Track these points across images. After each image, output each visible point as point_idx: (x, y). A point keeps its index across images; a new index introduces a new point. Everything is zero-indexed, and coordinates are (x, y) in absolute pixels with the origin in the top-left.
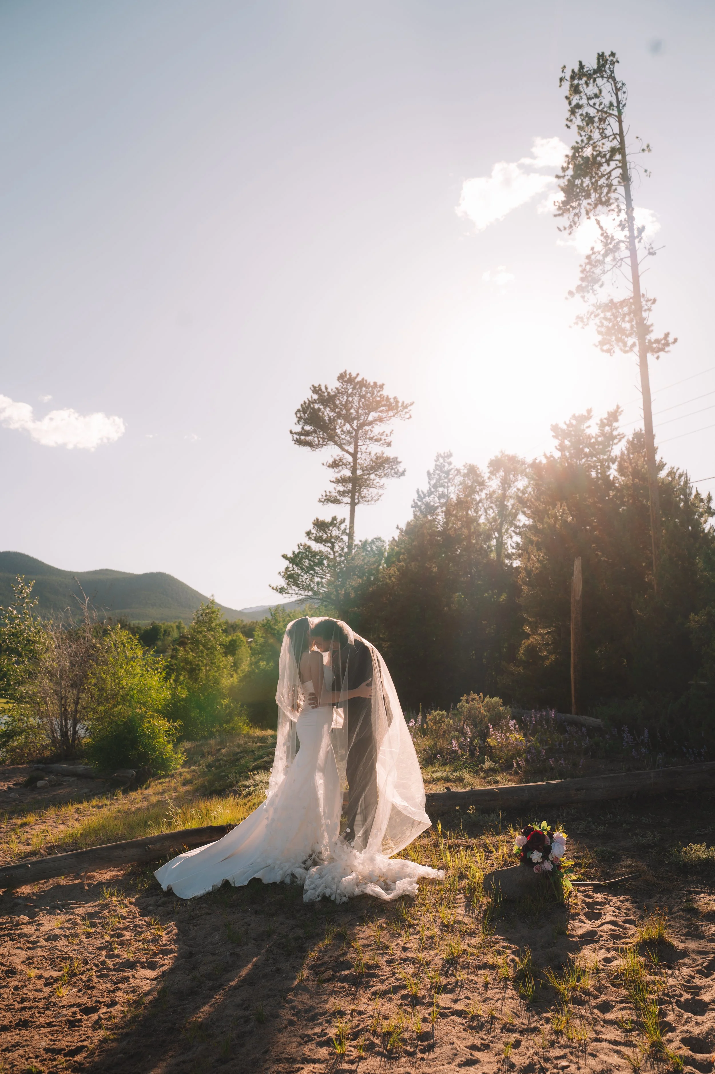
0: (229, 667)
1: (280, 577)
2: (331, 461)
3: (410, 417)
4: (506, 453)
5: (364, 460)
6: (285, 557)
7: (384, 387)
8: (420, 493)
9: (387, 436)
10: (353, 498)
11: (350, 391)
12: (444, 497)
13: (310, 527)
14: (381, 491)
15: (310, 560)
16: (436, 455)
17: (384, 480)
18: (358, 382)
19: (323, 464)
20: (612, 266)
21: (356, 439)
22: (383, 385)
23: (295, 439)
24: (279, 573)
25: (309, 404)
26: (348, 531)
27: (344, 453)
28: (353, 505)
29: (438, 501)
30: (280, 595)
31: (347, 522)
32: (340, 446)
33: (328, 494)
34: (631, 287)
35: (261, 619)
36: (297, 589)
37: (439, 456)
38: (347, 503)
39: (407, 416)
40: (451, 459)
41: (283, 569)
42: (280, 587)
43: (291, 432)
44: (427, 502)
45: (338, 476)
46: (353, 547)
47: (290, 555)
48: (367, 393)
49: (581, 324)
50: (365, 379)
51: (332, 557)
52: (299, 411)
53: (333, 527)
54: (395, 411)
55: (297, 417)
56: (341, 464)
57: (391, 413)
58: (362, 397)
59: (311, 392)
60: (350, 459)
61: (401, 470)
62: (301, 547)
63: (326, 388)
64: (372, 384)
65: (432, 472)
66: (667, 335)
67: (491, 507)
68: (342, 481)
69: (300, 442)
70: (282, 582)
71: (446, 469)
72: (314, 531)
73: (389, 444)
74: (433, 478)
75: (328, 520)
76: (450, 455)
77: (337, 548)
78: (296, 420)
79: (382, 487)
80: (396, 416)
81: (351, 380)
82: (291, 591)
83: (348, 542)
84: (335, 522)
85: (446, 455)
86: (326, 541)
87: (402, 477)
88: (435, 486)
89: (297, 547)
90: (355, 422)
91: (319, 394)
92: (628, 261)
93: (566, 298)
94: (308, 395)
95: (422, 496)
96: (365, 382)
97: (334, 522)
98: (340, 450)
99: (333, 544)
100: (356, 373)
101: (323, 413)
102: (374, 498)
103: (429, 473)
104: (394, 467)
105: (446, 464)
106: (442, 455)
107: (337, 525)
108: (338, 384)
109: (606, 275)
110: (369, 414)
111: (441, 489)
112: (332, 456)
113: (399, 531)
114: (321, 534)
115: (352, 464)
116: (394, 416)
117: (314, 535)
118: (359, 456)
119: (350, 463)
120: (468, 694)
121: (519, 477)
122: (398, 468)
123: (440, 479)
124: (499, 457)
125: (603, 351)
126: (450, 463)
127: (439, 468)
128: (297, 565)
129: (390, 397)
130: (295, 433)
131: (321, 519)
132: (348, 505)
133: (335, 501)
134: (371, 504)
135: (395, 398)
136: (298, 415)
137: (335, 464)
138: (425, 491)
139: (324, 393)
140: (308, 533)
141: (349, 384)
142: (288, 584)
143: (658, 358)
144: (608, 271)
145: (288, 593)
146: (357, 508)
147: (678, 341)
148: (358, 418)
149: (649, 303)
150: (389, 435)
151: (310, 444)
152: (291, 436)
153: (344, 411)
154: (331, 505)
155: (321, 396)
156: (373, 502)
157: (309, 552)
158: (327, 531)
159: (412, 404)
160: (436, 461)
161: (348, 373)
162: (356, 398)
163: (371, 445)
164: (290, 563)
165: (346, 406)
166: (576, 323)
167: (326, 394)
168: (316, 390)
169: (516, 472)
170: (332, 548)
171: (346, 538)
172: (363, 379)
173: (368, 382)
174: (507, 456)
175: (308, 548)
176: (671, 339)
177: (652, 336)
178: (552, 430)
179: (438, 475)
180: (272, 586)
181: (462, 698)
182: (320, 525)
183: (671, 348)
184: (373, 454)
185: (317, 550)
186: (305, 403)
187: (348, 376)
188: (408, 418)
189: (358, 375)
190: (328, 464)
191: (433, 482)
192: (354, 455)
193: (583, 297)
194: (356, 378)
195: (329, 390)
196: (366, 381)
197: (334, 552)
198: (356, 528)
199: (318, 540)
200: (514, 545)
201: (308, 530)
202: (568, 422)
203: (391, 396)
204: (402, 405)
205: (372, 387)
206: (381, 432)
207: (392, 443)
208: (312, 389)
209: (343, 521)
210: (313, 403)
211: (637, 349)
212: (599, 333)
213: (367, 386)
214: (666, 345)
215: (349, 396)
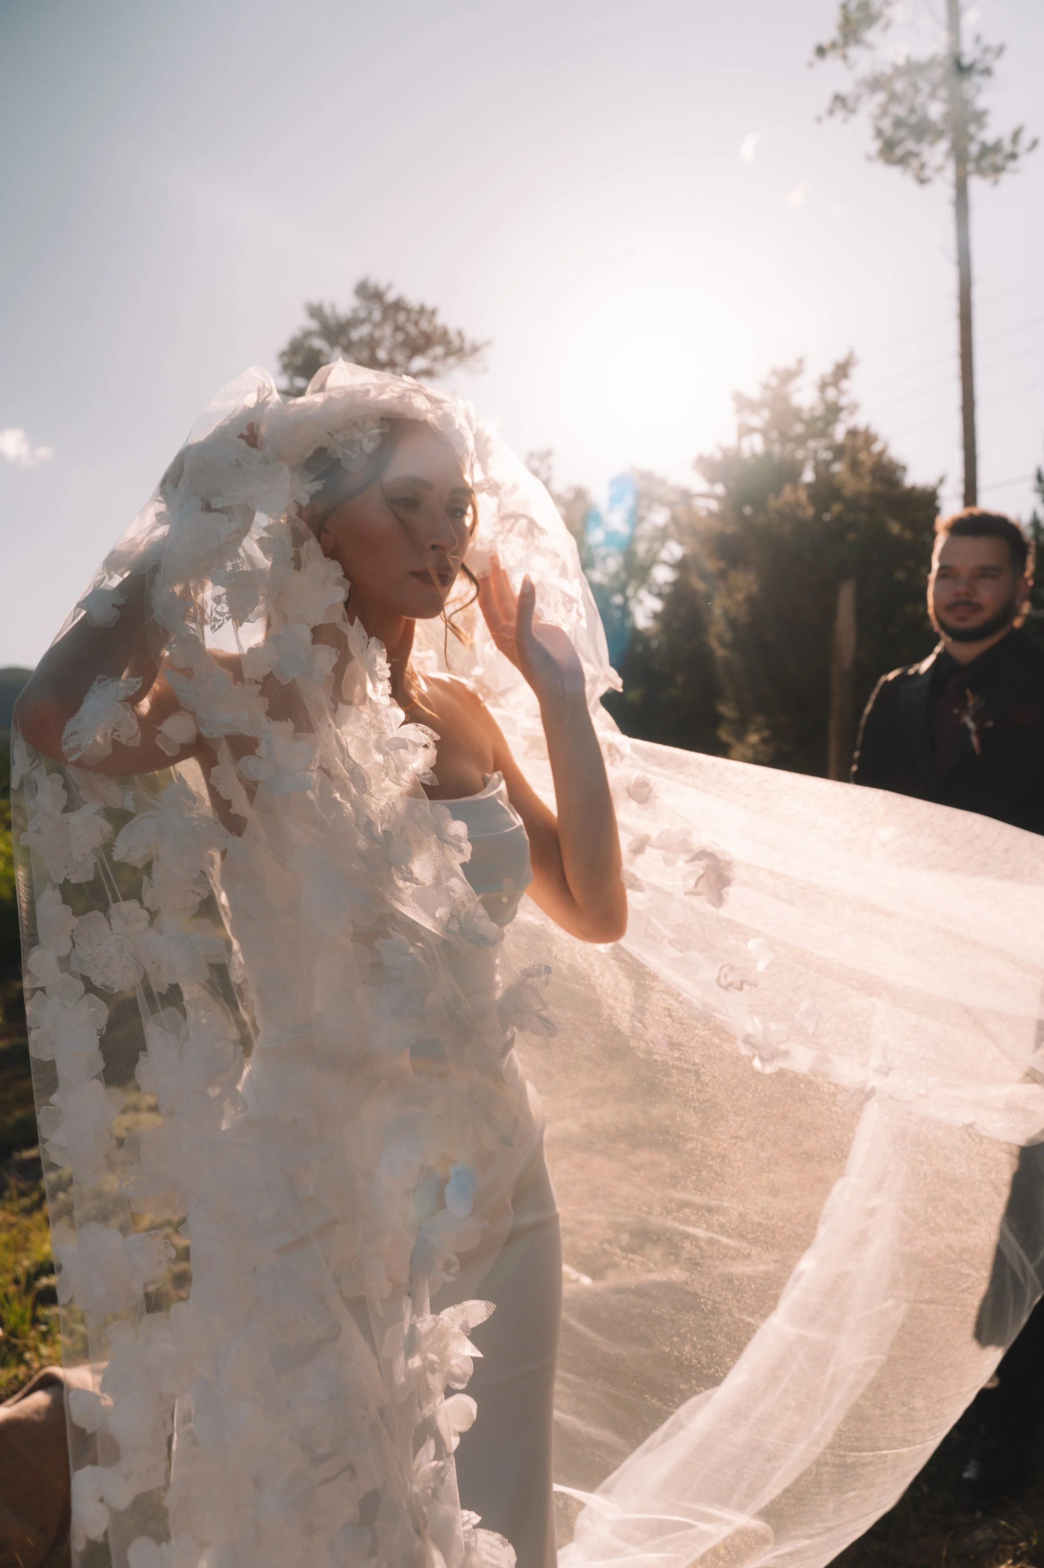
11: (377, 317)
18: (391, 302)
22: (437, 309)
25: (303, 340)
48: (407, 321)
49: (840, 114)
50: (403, 297)
52: (284, 352)
54: (459, 357)
55: (281, 363)
57: (451, 361)
59: (306, 316)
63: (333, 309)
64: (416, 307)
66: (1016, 136)
67: (612, 555)
78: (279, 368)
80: (461, 366)
81: (377, 296)
91: (320, 321)
93: (810, 64)
94: (302, 322)
96: (403, 303)
100: (387, 285)
105: (544, 467)
106: (538, 452)
109: (892, 6)
110: (413, 360)
116: (457, 365)
121: (656, 508)
126: (551, 469)
129: (449, 330)
135: (458, 332)
136: (284, 360)
139: (330, 318)
141: (375, 305)
143: (995, 184)
149: (990, 56)
155: (323, 324)
159: (489, 344)
161: (372, 283)
166: (831, 113)
167: (333, 321)
168: (315, 312)
169: (651, 500)
172: (399, 297)
173: (409, 303)
176: (1025, 140)
177: (989, 135)
178: (732, 400)
183: (1025, 161)
186: (295, 338)
187: (372, 289)
189: (390, 286)
193: (845, 58)
195: (338, 312)
196: (405, 301)
200: (651, 615)
202: (764, 383)
203: (452, 329)
204: (471, 346)
208: (309, 310)
210: (310, 336)
211: (950, 172)
212: (879, 133)
213: (408, 311)
214: (1013, 156)
215: (376, 325)
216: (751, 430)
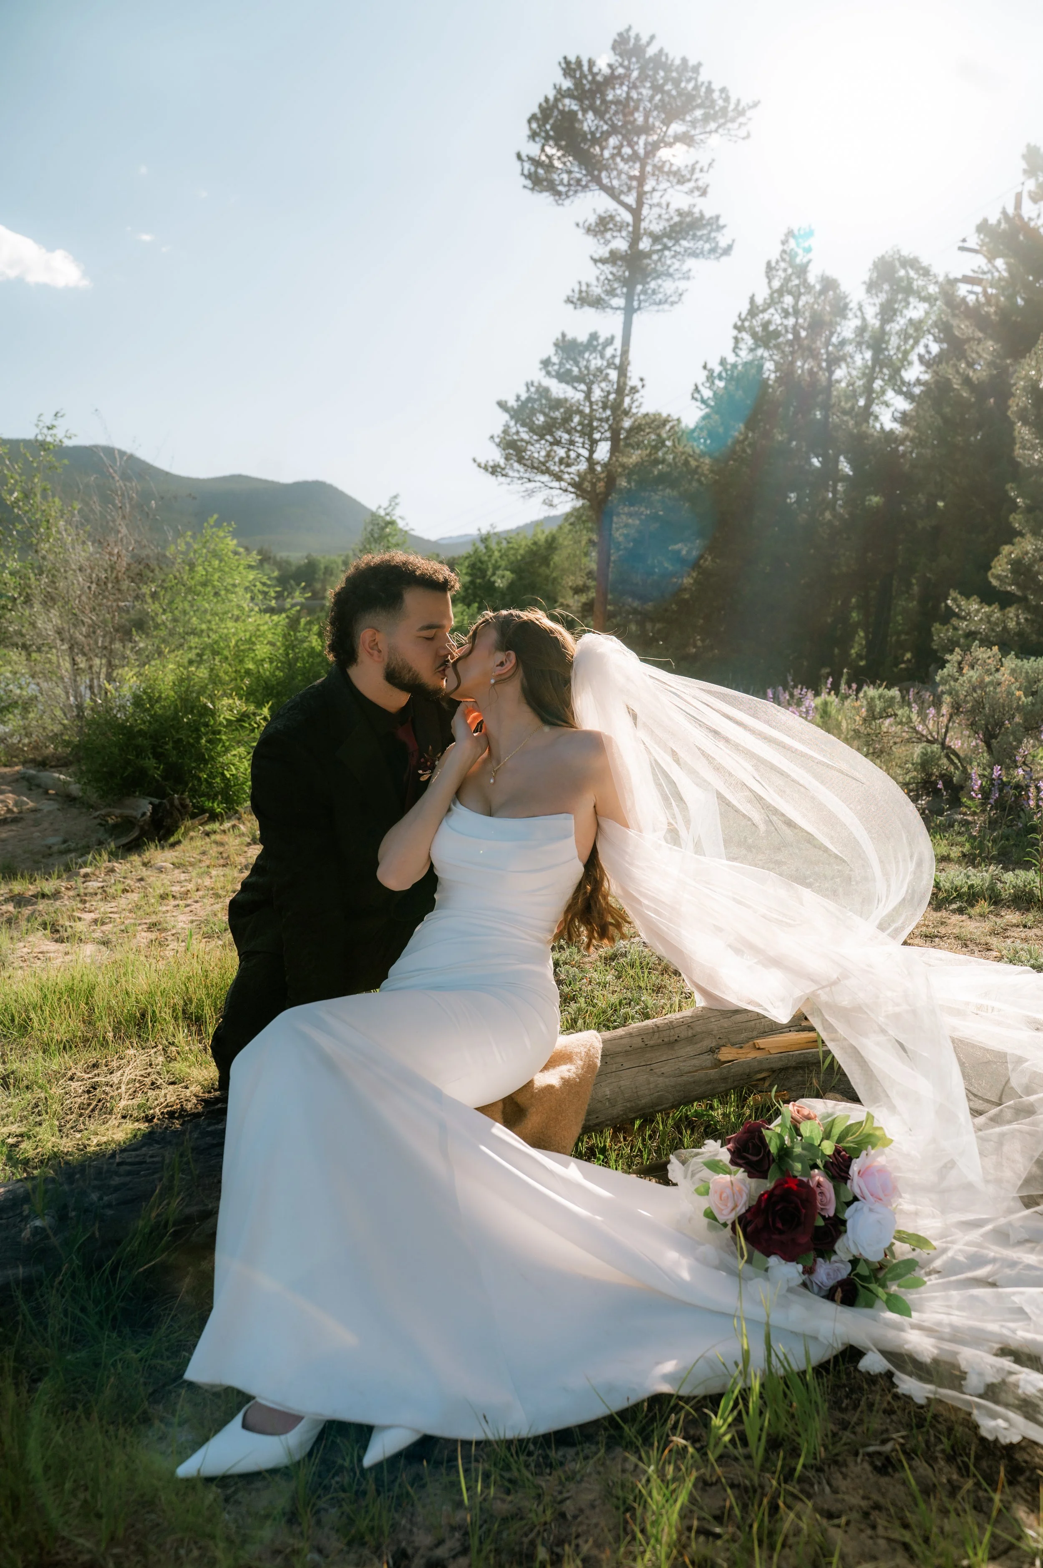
1: (493, 447)
2: (592, 219)
3: (748, 136)
5: (652, 221)
6: (502, 405)
8: (753, 303)
9: (701, 170)
10: (629, 297)
13: (549, 351)
14: (682, 285)
15: (546, 415)
16: (786, 231)
17: (691, 263)
18: (651, 59)
19: (578, 225)
21: (641, 179)
22: (700, 64)
23: (526, 172)
24: (492, 437)
26: (617, 361)
27: (616, 205)
28: (629, 311)
29: (781, 321)
30: (493, 478)
31: (618, 343)
32: (611, 193)
33: (584, 288)
36: (521, 469)
37: (790, 234)
38: (617, 309)
39: (743, 133)
40: (811, 242)
41: (498, 431)
42: (491, 463)
43: (519, 156)
45: (604, 250)
46: (627, 392)
47: (512, 403)
50: (666, 51)
51: (587, 410)
53: (592, 352)
54: (722, 121)
56: (610, 226)
57: (712, 125)
58: (657, 88)
59: (561, 72)
60: (628, 217)
61: (723, 242)
62: (533, 389)
64: (678, 62)
65: (773, 264)
68: (614, 258)
69: (534, 183)
70: (496, 456)
71: (799, 260)
72: (555, 360)
73: (704, 192)
74: (775, 277)
75: (583, 338)
76: (809, 235)
77: (597, 394)
79: (686, 277)
80: (721, 131)
81: (638, 51)
82: (510, 472)
83: (618, 382)
84: (595, 343)
85: (802, 232)
86: (578, 379)
87: (724, 259)
88: (781, 292)
89: (525, 389)
90: (642, 139)
91: (575, 78)
95: (756, 309)
96: (663, 59)
97: (593, 343)
98: (609, 199)
99: (590, 385)
100: (650, 34)
101: (581, 122)
102: (671, 299)
103: (768, 266)
104: (712, 235)
107: (599, 348)
112: (594, 212)
113: (706, 373)
114: (568, 366)
115: (630, 229)
116: (716, 131)
117: (556, 367)
118: (645, 211)
119: (627, 226)
122: (719, 238)
123: (788, 279)
124: (890, 258)
127: (787, 255)
128: (523, 424)
129: (714, 86)
130: (528, 160)
131: (569, 335)
132: (619, 312)
133: (597, 303)
134: (664, 311)
135: (723, 90)
137: (601, 227)
138: (762, 300)
139: (586, 76)
140: (546, 363)
142: (507, 459)
145: (506, 475)
146: (635, 317)
148: (646, 130)
150: (705, 169)
151: (552, 188)
152: (518, 164)
153: (621, 118)
154: (589, 311)
155: (579, 82)
156: (667, 306)
157: (546, 398)
158: (580, 360)
159: (756, 105)
160: (784, 244)
161: (632, 34)
162: (645, 93)
163: (669, 191)
164: (512, 417)
165: (625, 106)
167: (590, 78)
168: (570, 68)
170: (588, 394)
171: (613, 375)
172: (661, 51)
173: (671, 57)
174: (902, 255)
175: (544, 392)
179: (785, 270)
180: (479, 460)
181: (948, 657)
182: (569, 349)
184: (673, 207)
185: (561, 396)
187: (632, 41)
188: (744, 138)
189: (652, 38)
190: (586, 225)
191: (776, 284)
192: (636, 212)
196: (667, 55)
197: (591, 401)
198: (632, 356)
199: (564, 377)
201: (545, 357)
204: (736, 109)
206: (691, 162)
207: (709, 190)
208: (564, 65)
209: (610, 341)
213: (667, 67)
215: (632, 86)
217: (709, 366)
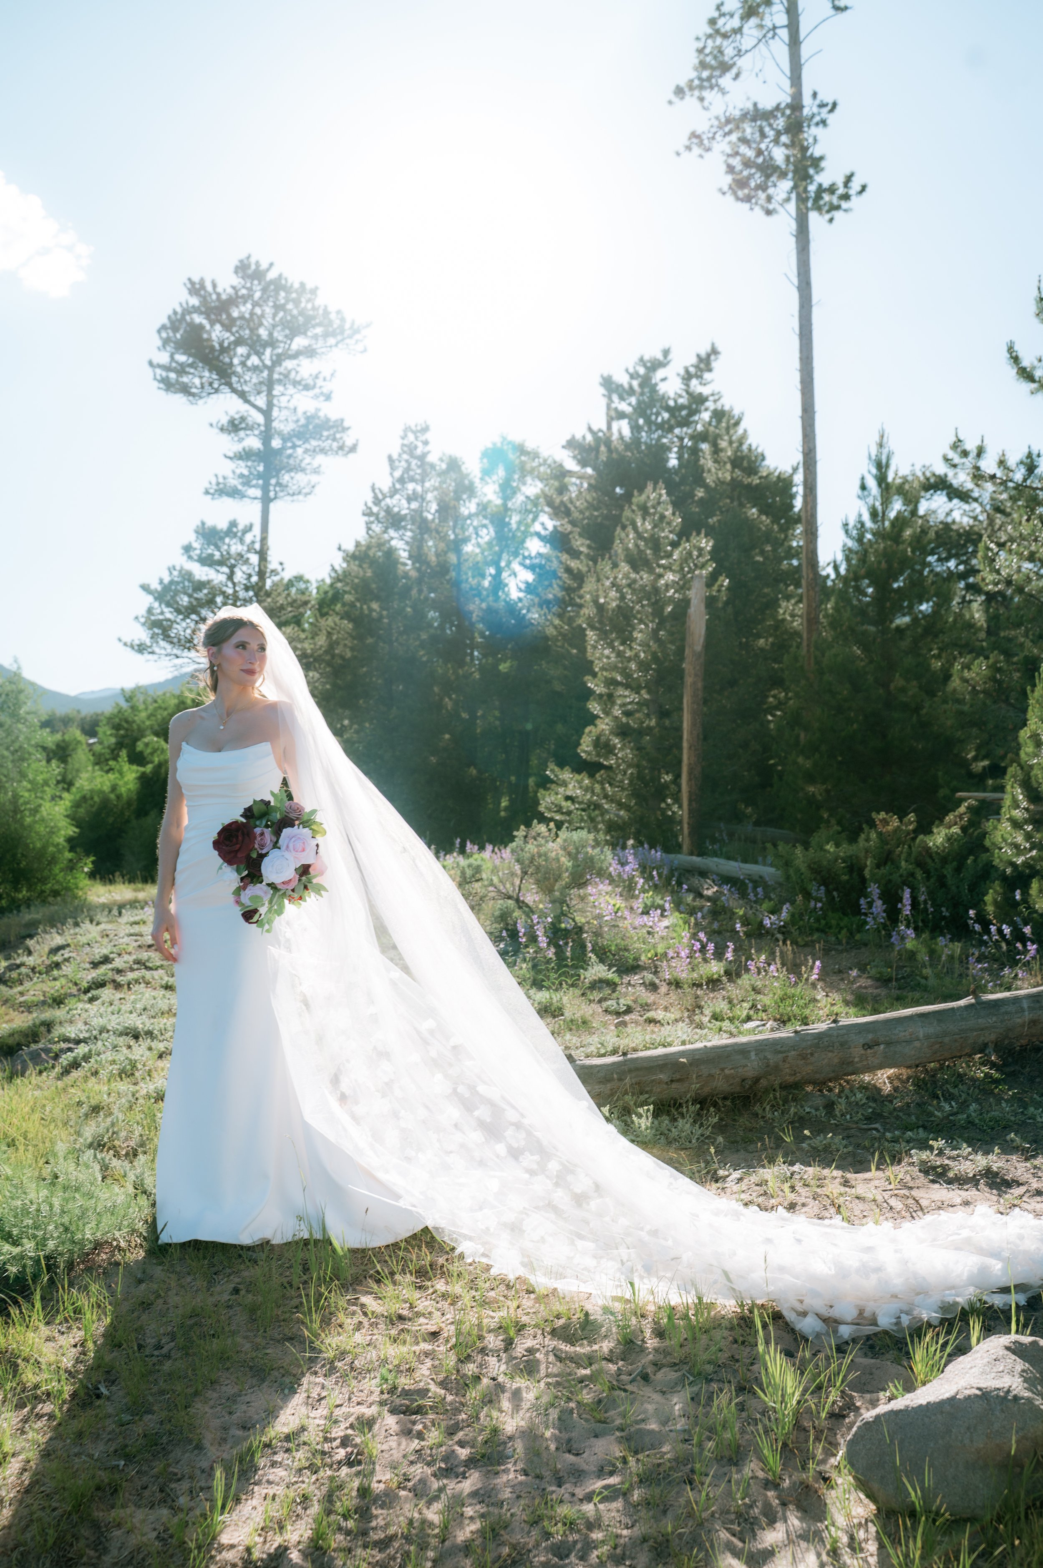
0: (53, 782)
1: (138, 626)
2: (225, 420)
3: (365, 350)
4: (510, 438)
5: (283, 422)
6: (145, 588)
7: (319, 292)
8: (377, 491)
9: (325, 379)
10: (265, 489)
11: (257, 295)
12: (416, 499)
13: (190, 537)
14: (314, 478)
15: (190, 596)
16: (404, 427)
17: (320, 459)
18: (271, 282)
19: (211, 425)
20: (756, 41)
21: (270, 384)
22: (317, 288)
23: (158, 377)
24: (137, 618)
25: (183, 315)
26: (257, 546)
27: (247, 407)
28: (266, 501)
29: (406, 505)
30: (139, 656)
31: (257, 531)
32: (242, 395)
33: (221, 480)
34: (786, 84)
35: (108, 709)
36: (168, 647)
37: (407, 429)
38: (255, 498)
39: (360, 347)
40: (428, 436)
41: (142, 611)
42: (138, 642)
43: (151, 364)
44: (388, 507)
45: (238, 447)
46: (268, 574)
47: (155, 586)
48: (288, 301)
49: (696, 150)
50: (285, 275)
52: (163, 327)
53: (231, 539)
54: (340, 337)
55: (161, 338)
56: (243, 425)
57: (332, 341)
58: (278, 308)
59: (186, 292)
60: (260, 418)
61: (349, 442)
62: (175, 573)
63: (214, 286)
64: (297, 286)
65: (395, 456)
66: (849, 179)
67: (485, 526)
68: (246, 455)
69: (168, 386)
70: (142, 635)
71: (419, 452)
72: (196, 545)
73: (328, 397)
74: (397, 467)
75: (223, 525)
76: (425, 429)
77: (239, 576)
78: (159, 343)
79: (316, 471)
80: (340, 345)
81: (258, 275)
82: (157, 650)
83: (259, 565)
84: (235, 530)
85: (419, 428)
86: (221, 563)
87: (351, 455)
88: (401, 480)
89: (167, 573)
90: (268, 351)
91: (200, 296)
92: (784, 33)
93: (670, 102)
94: (180, 298)
95: (380, 496)
96: (283, 282)
97: (232, 530)
98: (240, 401)
99: (232, 568)
100: (269, 261)
101: (209, 333)
102: (304, 491)
103: (390, 459)
104: (338, 436)
105: (419, 444)
106: (414, 428)
107: (239, 534)
108: (236, 281)
109: (743, 58)
110: (292, 340)
111: (411, 486)
112: (226, 413)
113: (342, 554)
114: (210, 551)
115: (263, 428)
116: (336, 346)
117: (198, 552)
118: (275, 413)
119: (259, 425)
120: (528, 825)
121: (529, 480)
122: (345, 438)
123: (408, 469)
124: (499, 445)
125: (738, 199)
126: (426, 443)
127: (408, 449)
128: (168, 605)
129: (330, 309)
130: (159, 366)
131: (209, 523)
132: (256, 501)
133: (234, 493)
134: (297, 501)
135: (338, 313)
136: (164, 335)
137: (234, 426)
138: (386, 490)
139: (210, 295)
140: (188, 549)
141: (256, 282)
142: (152, 638)
143: (831, 220)
144: (747, 51)
145: (153, 653)
147: (867, 189)
148: (272, 343)
149: (825, 110)
150: (328, 378)
151: (185, 390)
152: (150, 370)
153: (247, 332)
154: (226, 501)
155: (204, 300)
156: (301, 497)
157: (189, 581)
158: (221, 545)
159: (368, 326)
160: (403, 438)
161: (253, 260)
162: (268, 310)
163: (296, 396)
164: (156, 599)
165: (253, 322)
166: (689, 148)
167: (214, 297)
168: (196, 288)
169: (524, 472)
170: (230, 577)
171: (254, 559)
172: (280, 276)
173: (290, 281)
174: (510, 443)
175: (188, 575)
176: (855, 186)
177: (824, 179)
178: (601, 384)
179: (407, 461)
180: (124, 639)
182: (210, 535)
183: (855, 202)
184: (300, 411)
185: (204, 578)
186: (175, 313)
187: (253, 267)
188: (361, 352)
189: (271, 265)
190: (220, 425)
191: (397, 474)
192: (267, 414)
193: (702, 99)
194: (268, 270)
195: (219, 289)
196: (286, 279)
197: (234, 584)
198: (271, 542)
199: (207, 561)
200: (523, 586)
201: (186, 543)
202: (631, 370)
203: (332, 309)
204: (351, 327)
205: (296, 291)
206: (314, 373)
207: (333, 395)
208: (189, 286)
209: (249, 528)
210: (190, 313)
211: (792, 207)
212: (731, 169)
213: (288, 289)
214: (846, 197)
215: (255, 304)
216: (621, 415)
217: (343, 548)
